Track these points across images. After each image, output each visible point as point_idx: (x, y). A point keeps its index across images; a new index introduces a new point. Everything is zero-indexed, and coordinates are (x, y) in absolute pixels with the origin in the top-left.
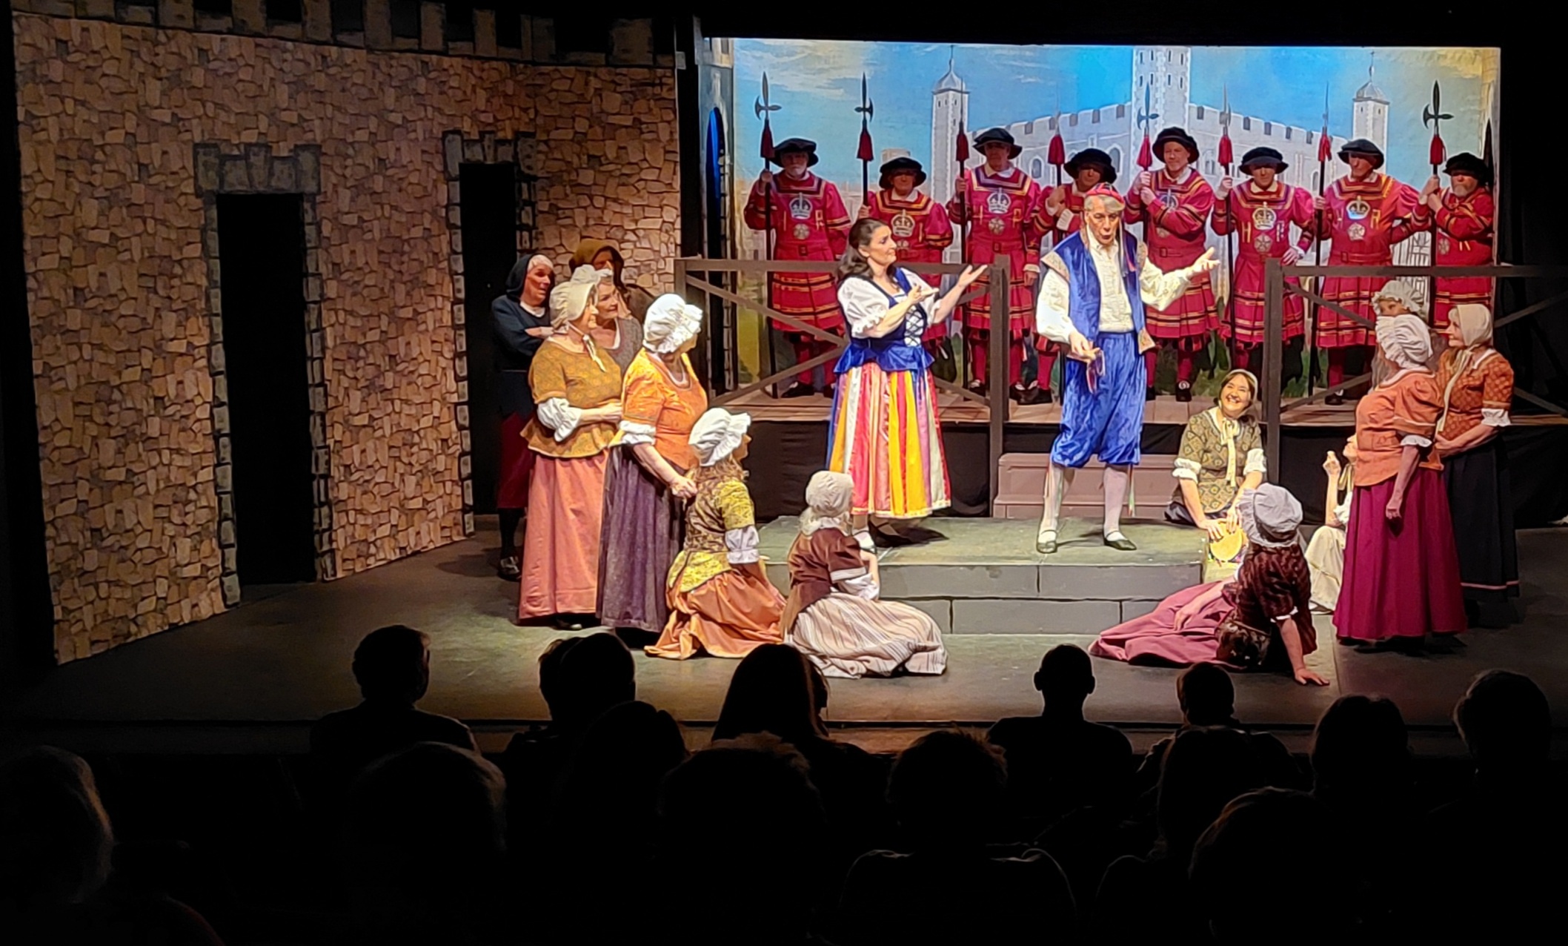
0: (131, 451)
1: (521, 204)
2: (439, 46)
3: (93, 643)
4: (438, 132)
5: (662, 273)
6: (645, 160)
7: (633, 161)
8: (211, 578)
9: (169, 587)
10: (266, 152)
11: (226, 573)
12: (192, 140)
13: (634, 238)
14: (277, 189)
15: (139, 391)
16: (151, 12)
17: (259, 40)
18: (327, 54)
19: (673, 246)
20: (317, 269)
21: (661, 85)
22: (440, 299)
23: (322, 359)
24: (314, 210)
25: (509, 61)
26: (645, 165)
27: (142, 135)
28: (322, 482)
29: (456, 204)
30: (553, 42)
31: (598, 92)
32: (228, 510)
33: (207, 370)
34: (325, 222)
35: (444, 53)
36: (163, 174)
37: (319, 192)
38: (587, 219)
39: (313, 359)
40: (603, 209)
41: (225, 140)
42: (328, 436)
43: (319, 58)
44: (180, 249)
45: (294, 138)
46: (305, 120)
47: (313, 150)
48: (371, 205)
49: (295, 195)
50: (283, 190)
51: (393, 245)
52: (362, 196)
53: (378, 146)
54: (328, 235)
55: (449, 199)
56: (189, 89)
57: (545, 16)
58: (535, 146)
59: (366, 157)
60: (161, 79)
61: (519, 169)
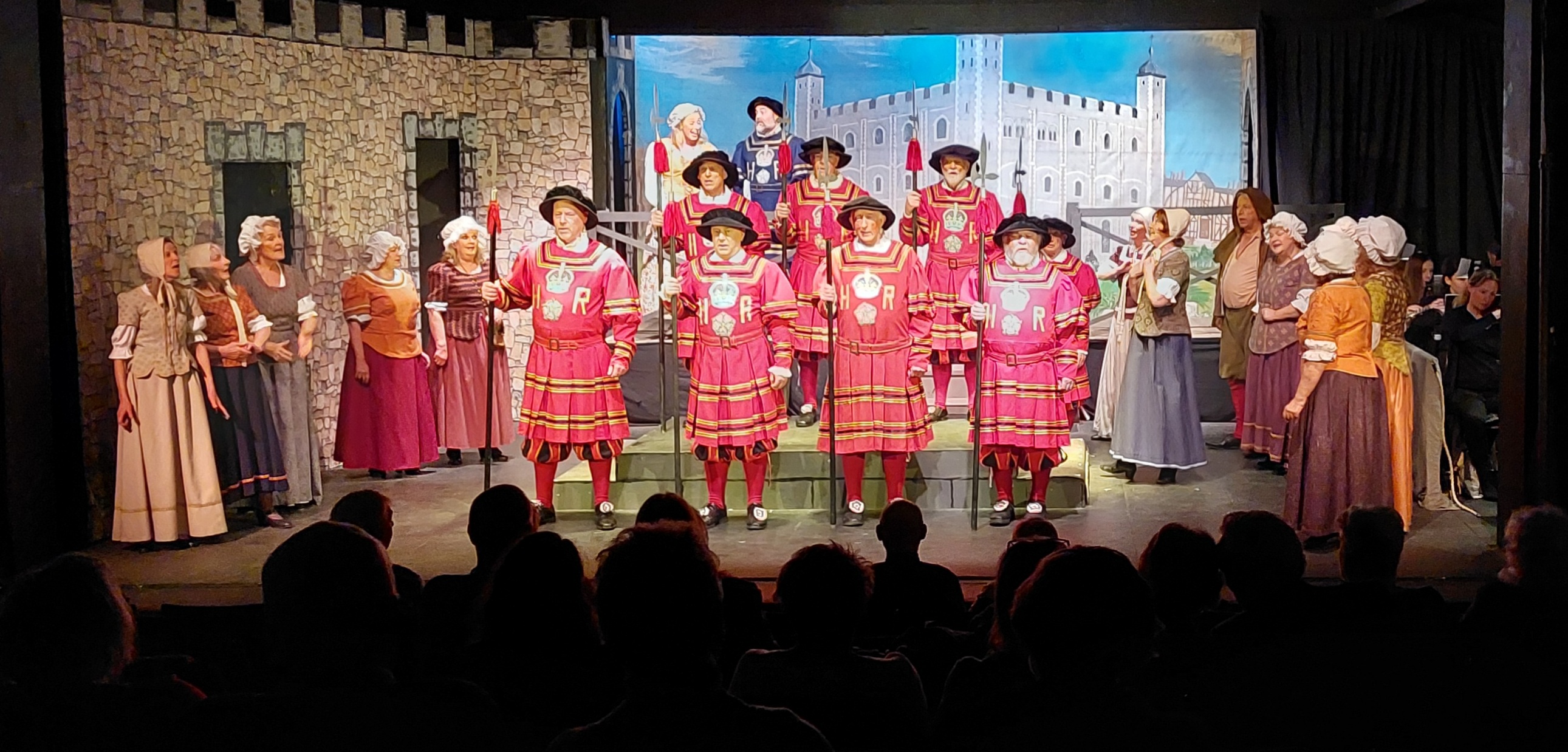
1: (465, 170)
2: (401, 45)
4: (398, 113)
6: (564, 133)
7: (554, 134)
10: (262, 128)
12: (203, 119)
14: (271, 158)
16: (171, 16)
17: (257, 39)
18: (311, 51)
20: (302, 222)
21: (576, 73)
24: (299, 173)
25: (456, 56)
26: (564, 138)
27: (164, 114)
29: (413, 171)
30: (491, 41)
31: (527, 80)
34: (308, 183)
35: (405, 51)
36: (180, 146)
37: (304, 161)
40: (529, 174)
41: (230, 119)
43: (305, 54)
44: (193, 206)
45: (284, 118)
46: (294, 103)
47: (299, 127)
48: (345, 171)
49: (285, 163)
50: (275, 159)
51: (362, 203)
52: (338, 164)
53: (351, 124)
54: (310, 195)
55: (407, 167)
56: (201, 79)
57: (484, 20)
58: (475, 123)
59: (341, 132)
60: (179, 70)
61: (463, 143)
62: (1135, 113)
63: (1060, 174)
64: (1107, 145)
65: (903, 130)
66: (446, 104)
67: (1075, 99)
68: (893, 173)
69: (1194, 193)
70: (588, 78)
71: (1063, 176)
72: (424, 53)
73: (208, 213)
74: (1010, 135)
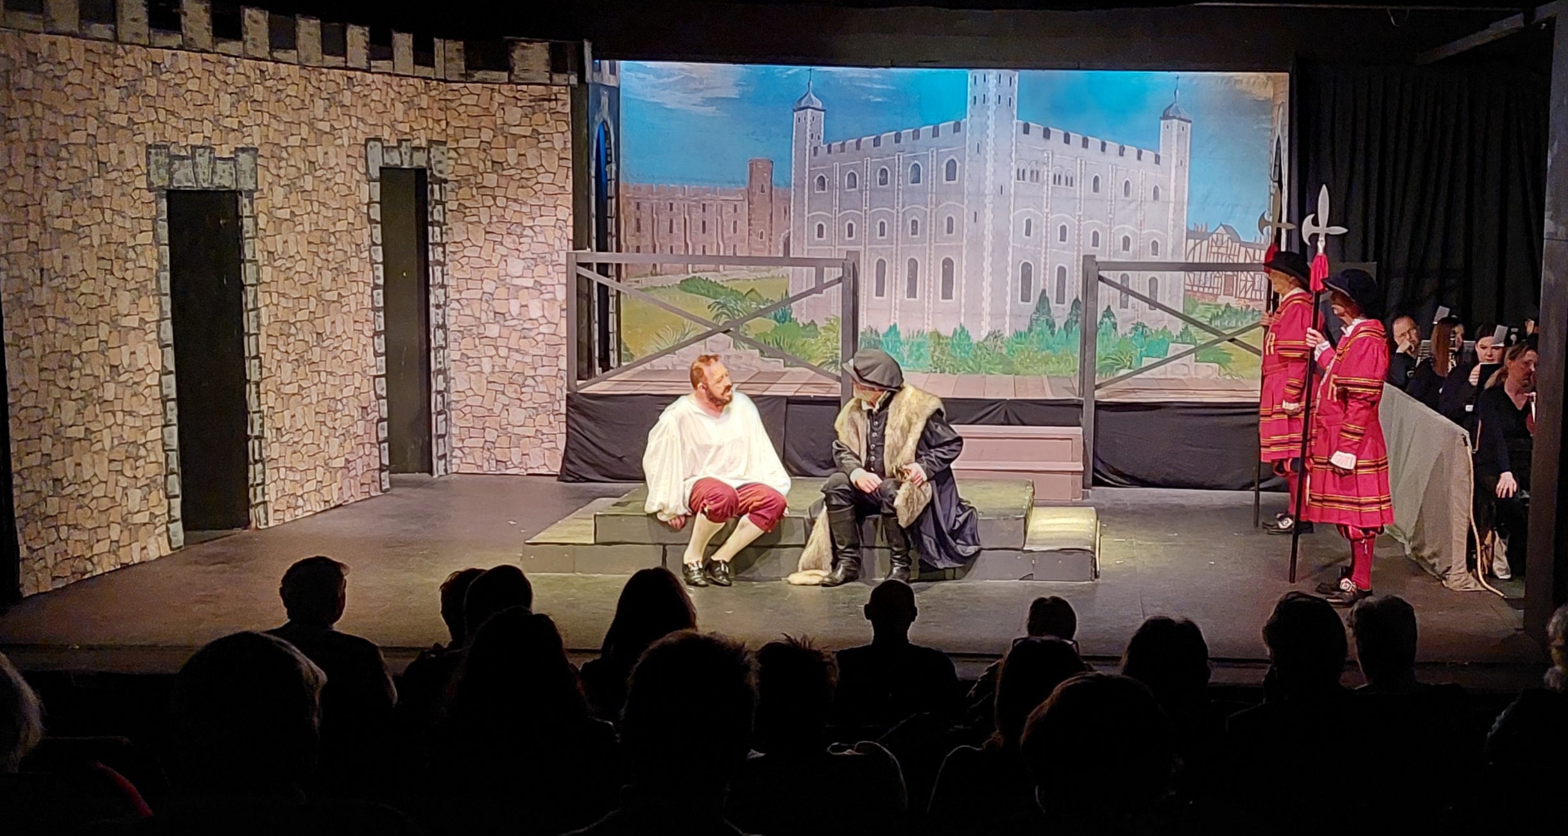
0: (89, 413)
1: (433, 203)
2: (364, 64)
3: (54, 579)
4: (361, 139)
5: (555, 264)
6: (542, 165)
7: (532, 167)
8: (158, 524)
9: (121, 531)
10: (210, 153)
11: (172, 521)
12: (145, 142)
13: (531, 233)
14: (219, 186)
15: (98, 359)
16: (110, 29)
17: (204, 55)
18: (264, 69)
19: (566, 241)
20: (254, 257)
21: (556, 100)
22: (361, 284)
23: (257, 335)
24: (251, 203)
25: (424, 78)
26: (542, 170)
27: (102, 136)
28: (257, 443)
29: (376, 203)
30: (463, 63)
31: (501, 106)
32: (174, 465)
33: (156, 343)
34: (261, 215)
35: (368, 71)
36: (119, 171)
37: (257, 189)
38: (491, 216)
39: (249, 335)
40: (504, 208)
41: (174, 143)
42: (262, 402)
43: (258, 72)
44: (134, 237)
45: (234, 141)
46: (244, 126)
47: (252, 152)
48: (302, 201)
49: (234, 192)
50: (224, 187)
51: (321, 237)
52: (294, 194)
53: (309, 150)
54: (263, 227)
55: (370, 198)
56: (143, 97)
57: (456, 39)
58: (446, 152)
59: (298, 159)
60: (119, 88)
61: (432, 173)
62: (1157, 159)
63: (1077, 223)
64: (1127, 193)
65: (909, 170)
66: (414, 130)
67: (1095, 143)
68: (898, 217)
69: (1219, 247)
70: (569, 106)
71: (1080, 225)
72: (389, 74)
73: (151, 244)
74: (1024, 179)
